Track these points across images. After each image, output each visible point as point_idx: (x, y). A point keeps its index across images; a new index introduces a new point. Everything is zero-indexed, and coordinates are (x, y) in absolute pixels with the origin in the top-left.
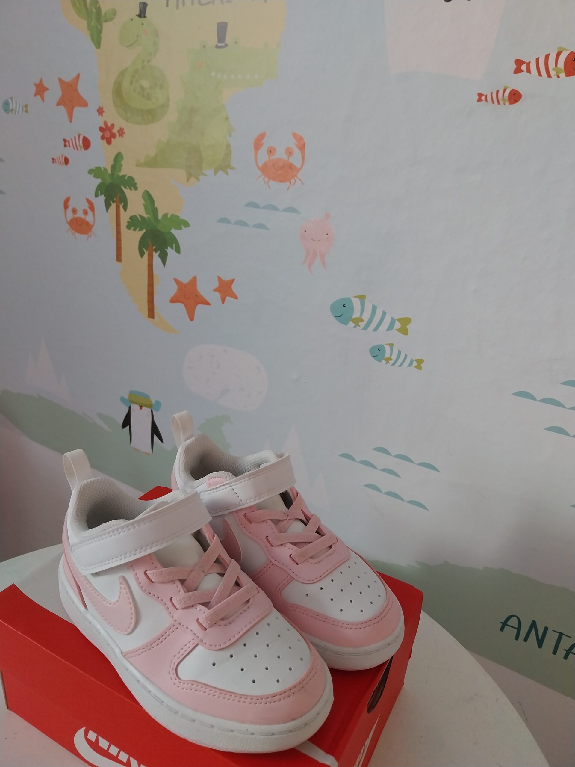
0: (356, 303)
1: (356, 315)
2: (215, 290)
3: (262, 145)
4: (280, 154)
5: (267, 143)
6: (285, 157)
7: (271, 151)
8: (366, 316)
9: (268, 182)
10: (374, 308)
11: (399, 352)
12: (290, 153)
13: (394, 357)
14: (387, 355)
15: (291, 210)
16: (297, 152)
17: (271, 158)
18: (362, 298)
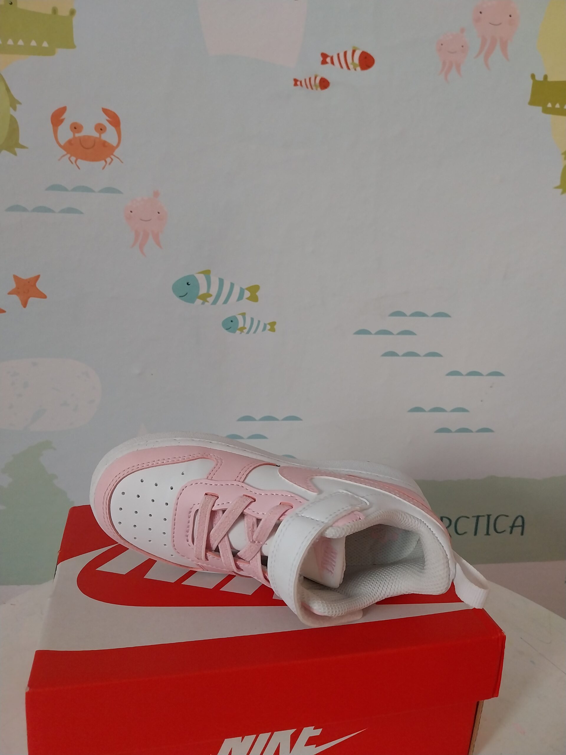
0: (201, 279)
1: (203, 290)
3: (62, 121)
4: (89, 131)
5: (69, 119)
6: (96, 135)
7: (76, 128)
8: (214, 291)
9: (76, 162)
10: (221, 281)
11: (252, 319)
12: (101, 129)
13: (248, 326)
14: (241, 325)
15: (110, 190)
16: (110, 129)
17: (77, 135)
18: (207, 273)
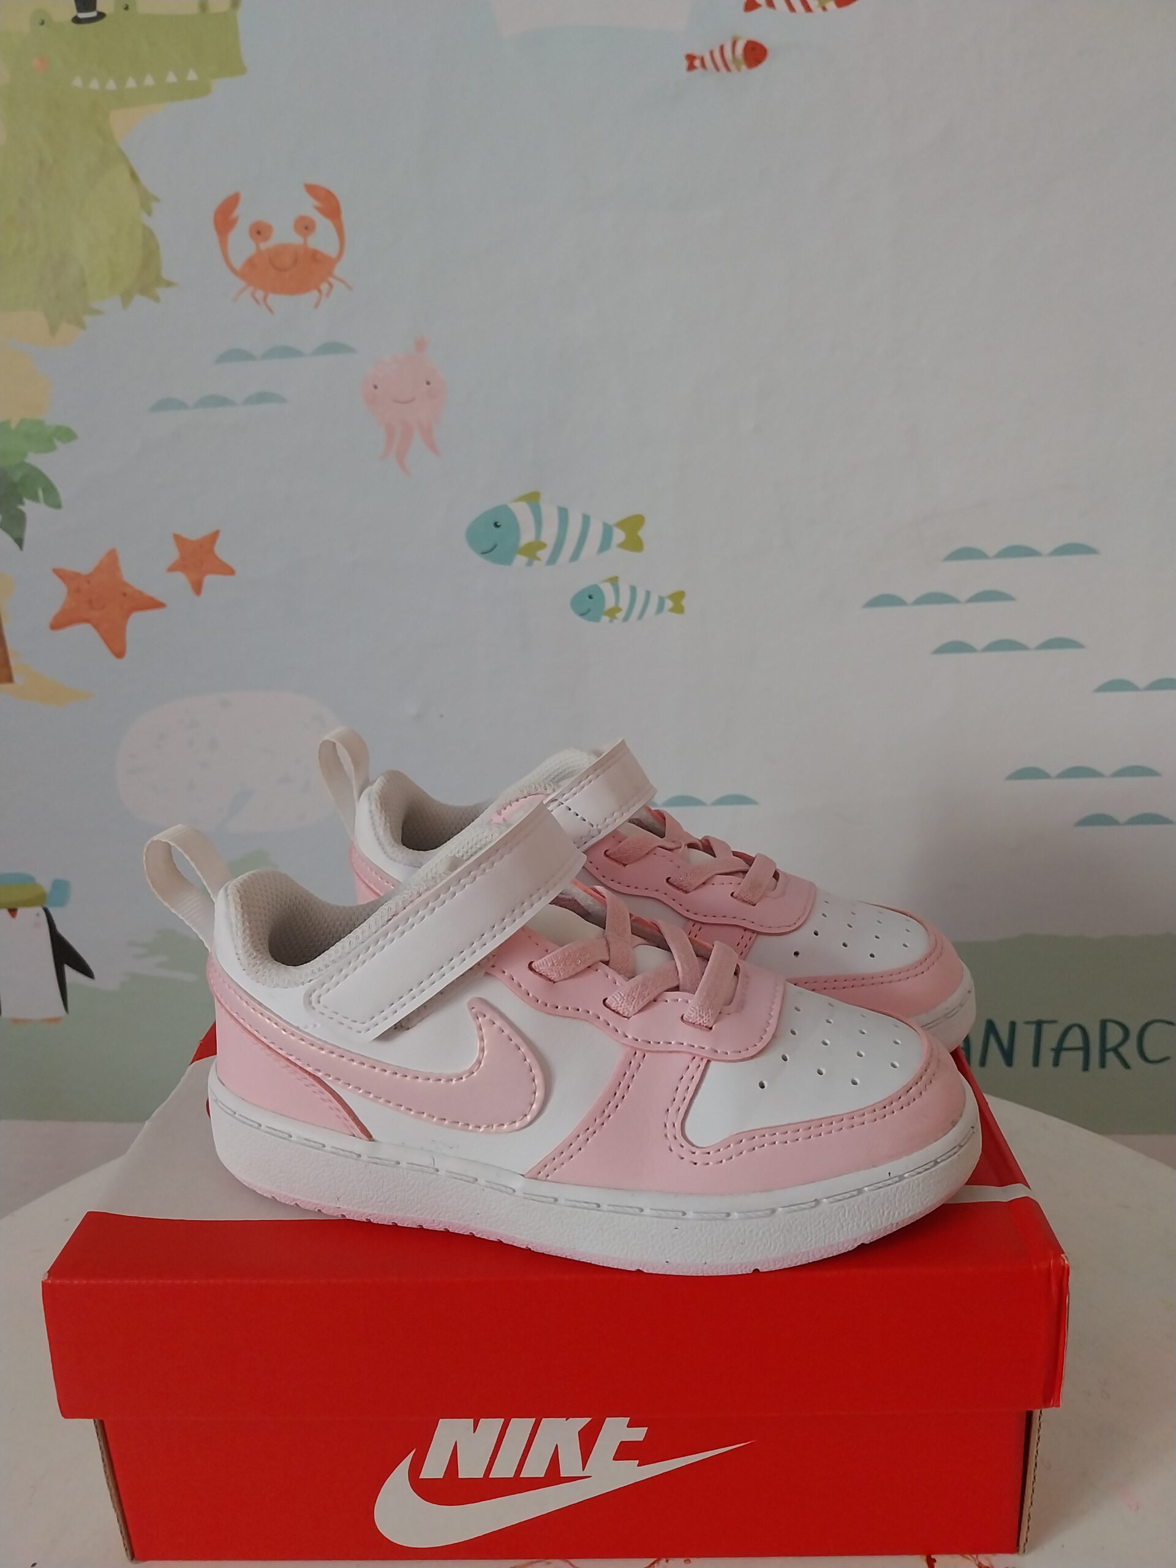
0: (522, 512)
1: (527, 537)
2: (172, 569)
3: (234, 222)
4: (284, 234)
5: (245, 216)
6: (296, 239)
7: (259, 231)
8: (549, 535)
9: (265, 299)
10: (563, 514)
11: (635, 589)
12: (305, 226)
13: (624, 604)
14: (610, 604)
15: (332, 348)
16: (323, 224)
17: (264, 246)
18: (532, 499)
